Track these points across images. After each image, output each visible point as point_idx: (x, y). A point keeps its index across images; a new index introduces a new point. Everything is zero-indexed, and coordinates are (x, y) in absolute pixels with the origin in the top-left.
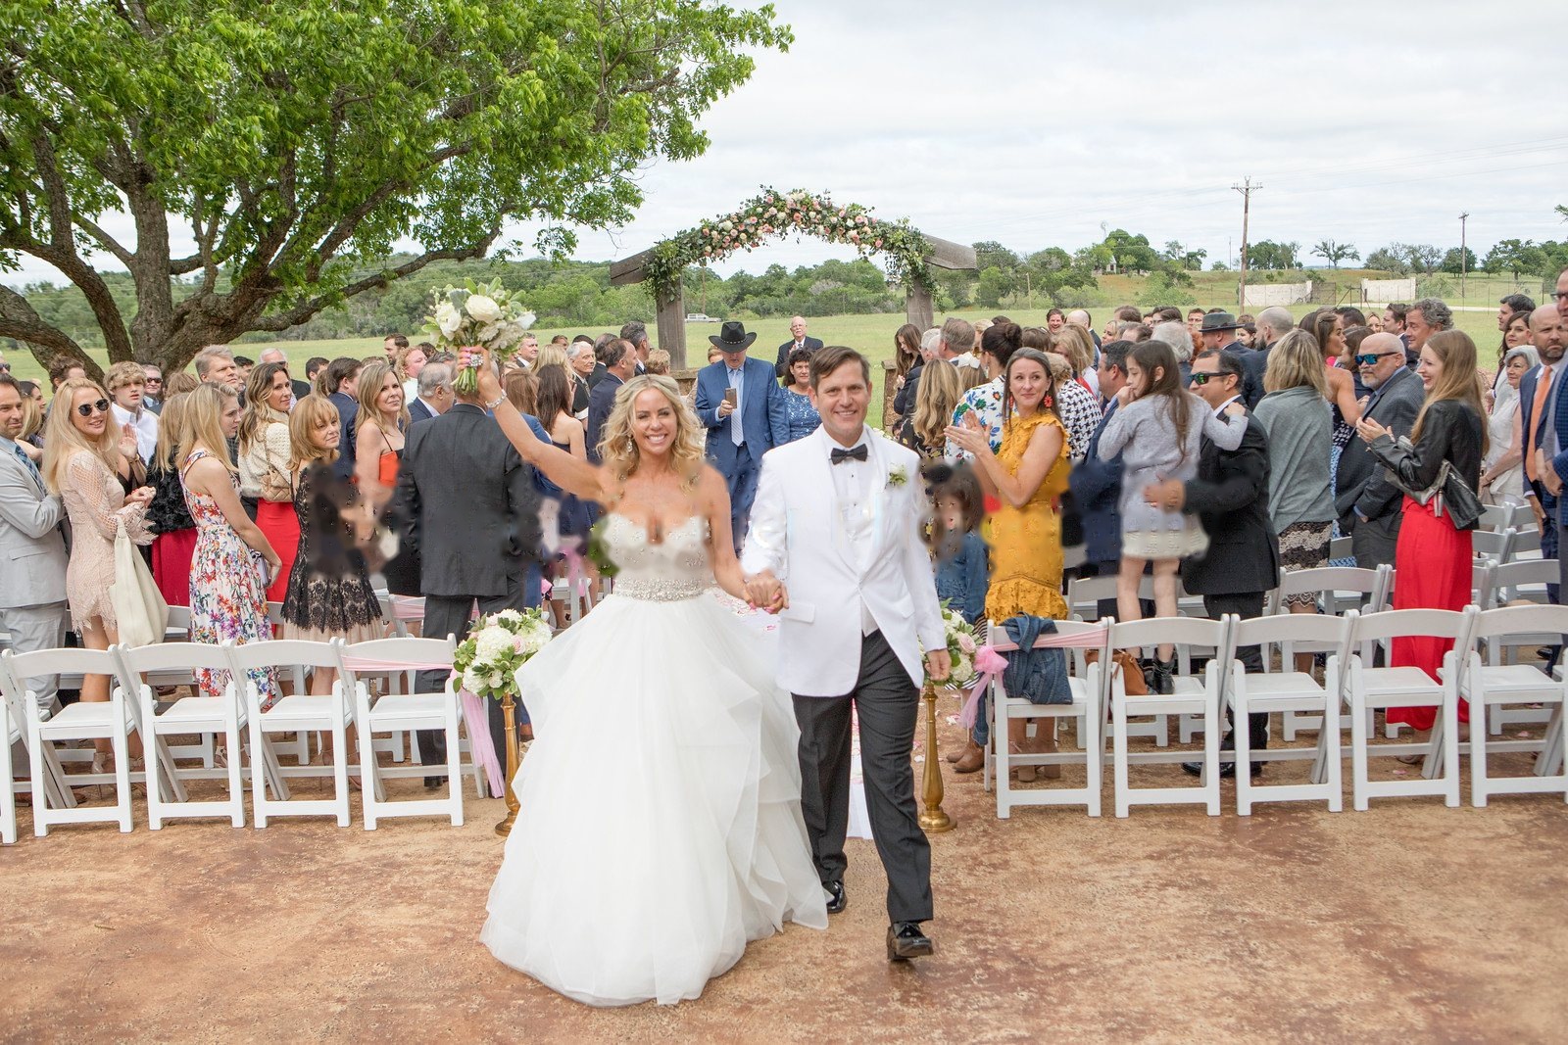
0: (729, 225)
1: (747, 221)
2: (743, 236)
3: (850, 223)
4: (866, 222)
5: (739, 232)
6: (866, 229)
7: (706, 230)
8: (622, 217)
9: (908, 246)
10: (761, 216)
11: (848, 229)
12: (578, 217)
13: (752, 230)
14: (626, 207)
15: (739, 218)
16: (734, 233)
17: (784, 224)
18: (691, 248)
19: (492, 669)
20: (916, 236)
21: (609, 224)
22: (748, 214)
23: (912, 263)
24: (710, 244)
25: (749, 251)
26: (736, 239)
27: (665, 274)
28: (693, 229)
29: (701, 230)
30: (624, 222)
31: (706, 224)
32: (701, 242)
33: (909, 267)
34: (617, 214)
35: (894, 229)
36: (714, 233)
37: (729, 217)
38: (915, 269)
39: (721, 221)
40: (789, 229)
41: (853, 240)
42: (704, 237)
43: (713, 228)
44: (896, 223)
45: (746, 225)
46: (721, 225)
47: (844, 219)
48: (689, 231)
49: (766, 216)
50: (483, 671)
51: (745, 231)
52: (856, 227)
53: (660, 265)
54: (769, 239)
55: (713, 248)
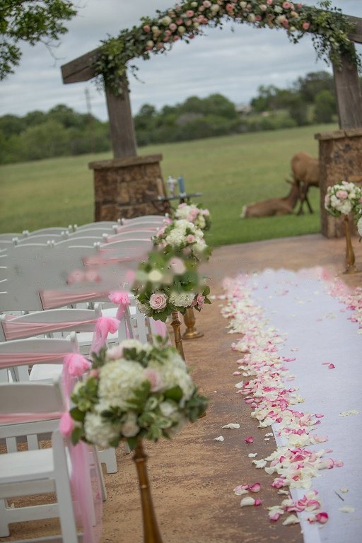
0: (168, 19)
1: (184, 15)
2: (182, 29)
3: (278, 9)
4: (293, 7)
5: (178, 26)
6: (293, 13)
7: (147, 27)
8: (57, 31)
9: (333, 26)
10: (196, 9)
11: (276, 14)
12: (19, 34)
13: (189, 23)
14: (58, 22)
15: (176, 13)
16: (173, 26)
17: (218, 15)
18: (134, 44)
19: (124, 413)
20: (339, 17)
21: (44, 38)
22: (184, 10)
23: (339, 40)
24: (152, 39)
25: (188, 42)
26: (175, 33)
27: (112, 70)
28: (134, 27)
29: (142, 28)
30: (59, 35)
31: (146, 20)
32: (143, 38)
33: (337, 44)
34: (52, 28)
35: (318, 12)
36: (155, 28)
37: (167, 14)
38: (342, 47)
39: (161, 17)
40: (223, 20)
41: (282, 25)
42: (145, 33)
43: (153, 24)
44: (318, 7)
45: (183, 19)
46: (160, 21)
47: (273, 6)
48: (131, 29)
49: (201, 9)
50: (112, 416)
51: (183, 25)
52: (284, 13)
53: (107, 62)
54: (204, 29)
55: (155, 42)
